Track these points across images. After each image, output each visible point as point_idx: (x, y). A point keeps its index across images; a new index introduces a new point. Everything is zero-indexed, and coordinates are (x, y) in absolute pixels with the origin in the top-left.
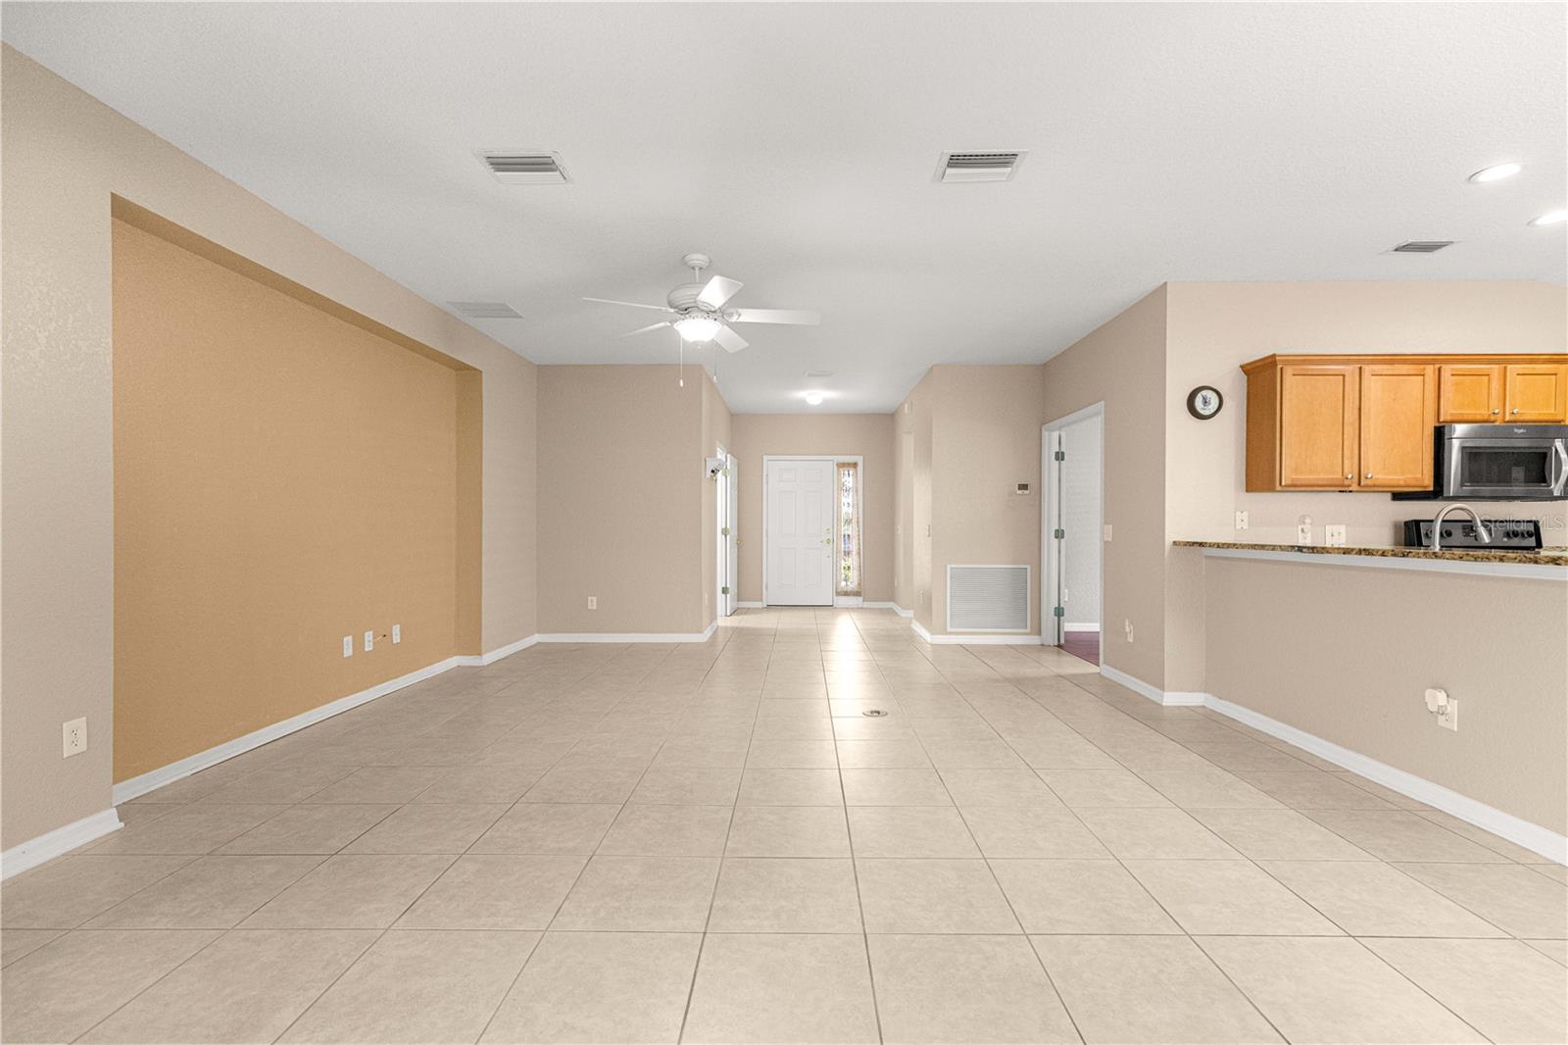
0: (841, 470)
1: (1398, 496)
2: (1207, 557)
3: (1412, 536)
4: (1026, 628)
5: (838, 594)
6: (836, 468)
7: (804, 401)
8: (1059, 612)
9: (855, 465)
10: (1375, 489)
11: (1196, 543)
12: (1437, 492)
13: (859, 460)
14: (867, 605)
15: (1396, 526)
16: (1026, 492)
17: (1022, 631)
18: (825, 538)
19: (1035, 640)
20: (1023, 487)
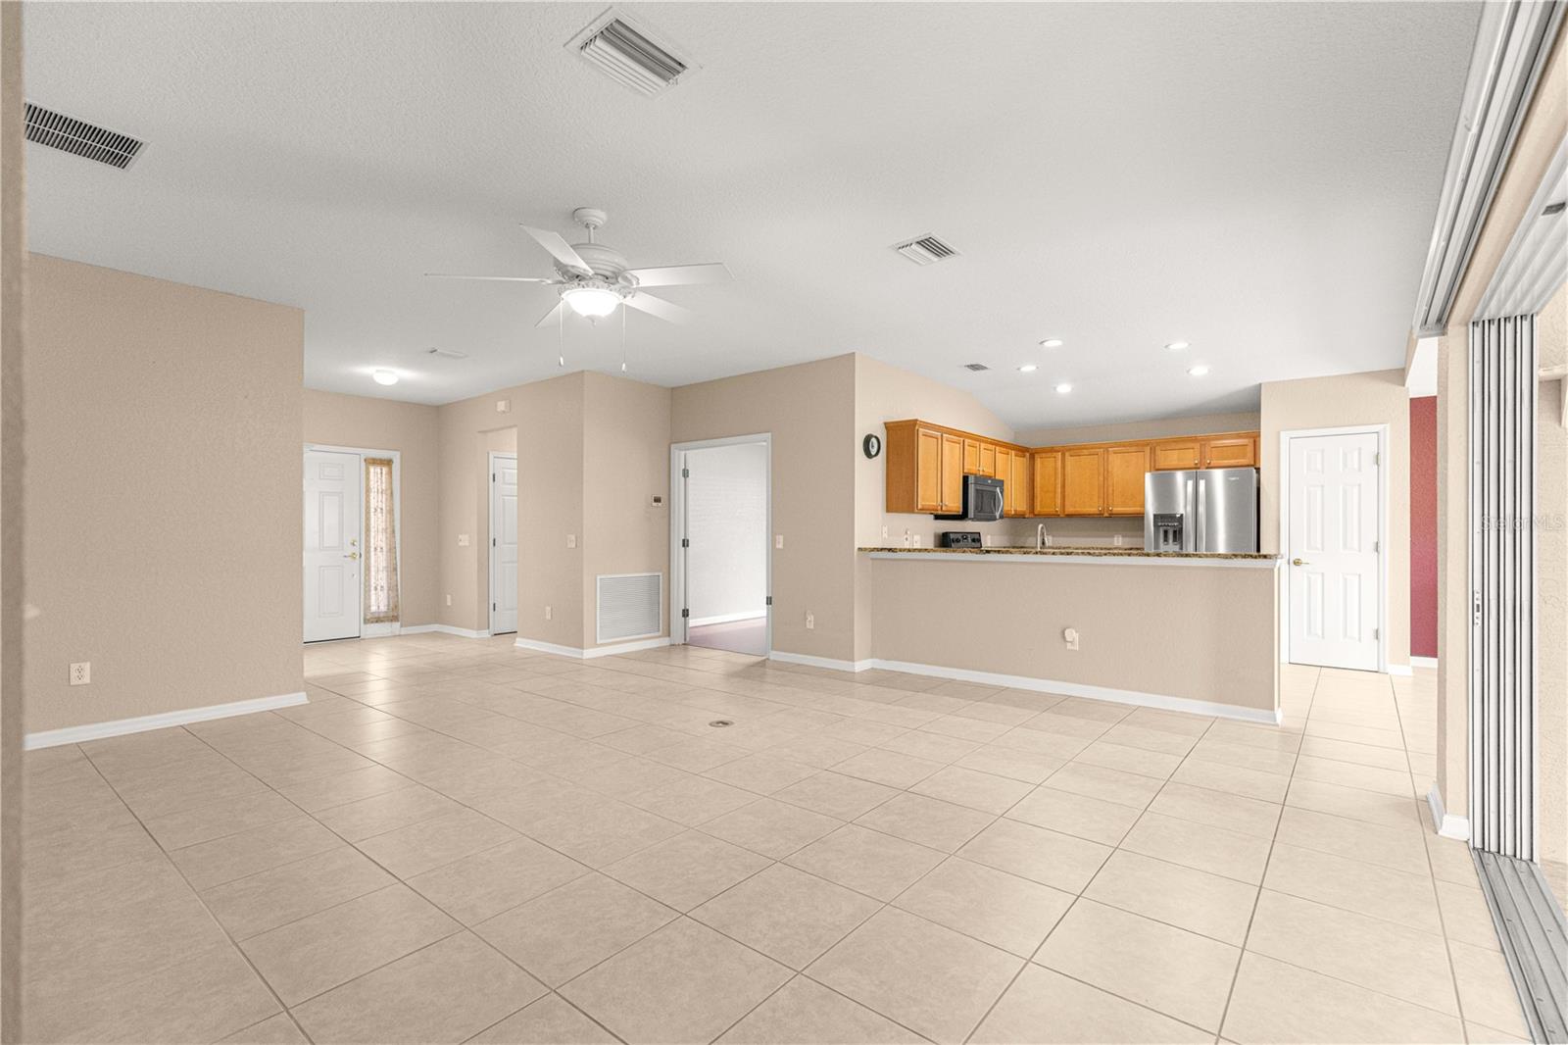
0: (372, 469)
1: (938, 517)
2: (872, 559)
3: (945, 541)
4: (659, 631)
5: (366, 621)
6: (363, 463)
7: (370, 380)
8: (686, 613)
9: (389, 463)
10: (923, 511)
11: (885, 549)
12: (963, 516)
13: (396, 457)
14: (404, 631)
15: (936, 536)
16: (660, 504)
17: (657, 634)
18: (350, 550)
19: (665, 642)
20: (657, 500)
